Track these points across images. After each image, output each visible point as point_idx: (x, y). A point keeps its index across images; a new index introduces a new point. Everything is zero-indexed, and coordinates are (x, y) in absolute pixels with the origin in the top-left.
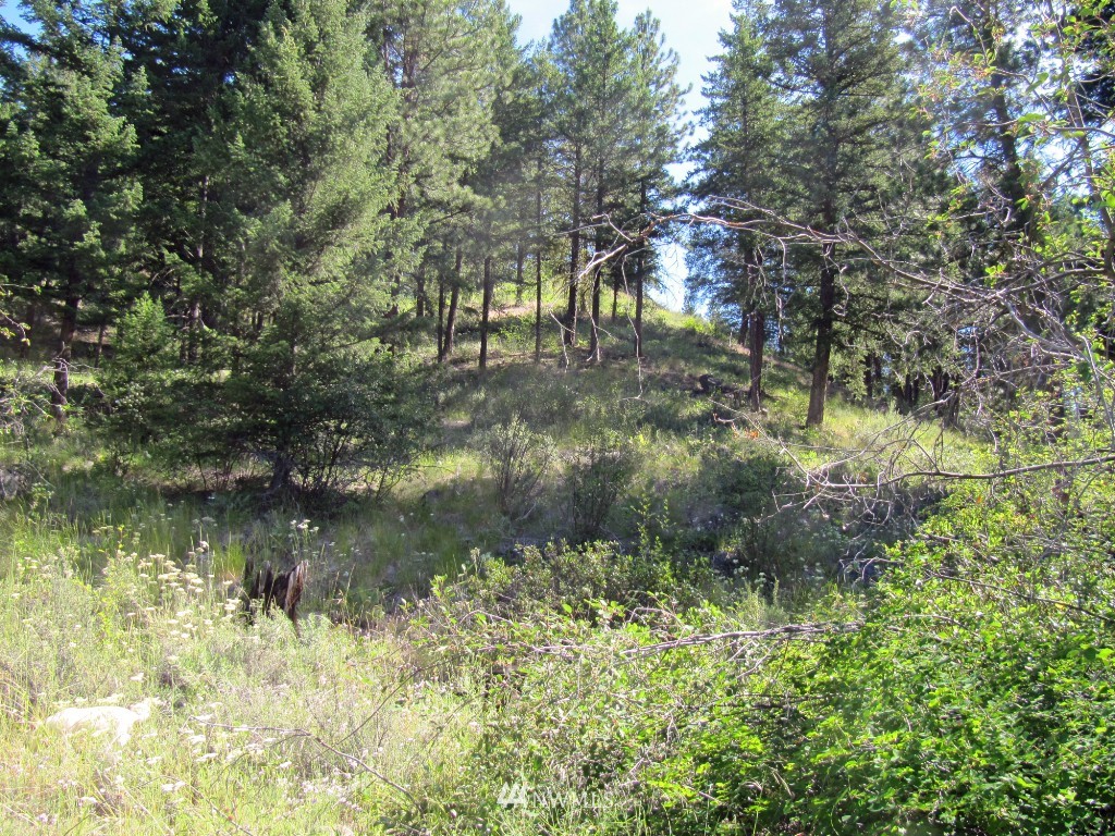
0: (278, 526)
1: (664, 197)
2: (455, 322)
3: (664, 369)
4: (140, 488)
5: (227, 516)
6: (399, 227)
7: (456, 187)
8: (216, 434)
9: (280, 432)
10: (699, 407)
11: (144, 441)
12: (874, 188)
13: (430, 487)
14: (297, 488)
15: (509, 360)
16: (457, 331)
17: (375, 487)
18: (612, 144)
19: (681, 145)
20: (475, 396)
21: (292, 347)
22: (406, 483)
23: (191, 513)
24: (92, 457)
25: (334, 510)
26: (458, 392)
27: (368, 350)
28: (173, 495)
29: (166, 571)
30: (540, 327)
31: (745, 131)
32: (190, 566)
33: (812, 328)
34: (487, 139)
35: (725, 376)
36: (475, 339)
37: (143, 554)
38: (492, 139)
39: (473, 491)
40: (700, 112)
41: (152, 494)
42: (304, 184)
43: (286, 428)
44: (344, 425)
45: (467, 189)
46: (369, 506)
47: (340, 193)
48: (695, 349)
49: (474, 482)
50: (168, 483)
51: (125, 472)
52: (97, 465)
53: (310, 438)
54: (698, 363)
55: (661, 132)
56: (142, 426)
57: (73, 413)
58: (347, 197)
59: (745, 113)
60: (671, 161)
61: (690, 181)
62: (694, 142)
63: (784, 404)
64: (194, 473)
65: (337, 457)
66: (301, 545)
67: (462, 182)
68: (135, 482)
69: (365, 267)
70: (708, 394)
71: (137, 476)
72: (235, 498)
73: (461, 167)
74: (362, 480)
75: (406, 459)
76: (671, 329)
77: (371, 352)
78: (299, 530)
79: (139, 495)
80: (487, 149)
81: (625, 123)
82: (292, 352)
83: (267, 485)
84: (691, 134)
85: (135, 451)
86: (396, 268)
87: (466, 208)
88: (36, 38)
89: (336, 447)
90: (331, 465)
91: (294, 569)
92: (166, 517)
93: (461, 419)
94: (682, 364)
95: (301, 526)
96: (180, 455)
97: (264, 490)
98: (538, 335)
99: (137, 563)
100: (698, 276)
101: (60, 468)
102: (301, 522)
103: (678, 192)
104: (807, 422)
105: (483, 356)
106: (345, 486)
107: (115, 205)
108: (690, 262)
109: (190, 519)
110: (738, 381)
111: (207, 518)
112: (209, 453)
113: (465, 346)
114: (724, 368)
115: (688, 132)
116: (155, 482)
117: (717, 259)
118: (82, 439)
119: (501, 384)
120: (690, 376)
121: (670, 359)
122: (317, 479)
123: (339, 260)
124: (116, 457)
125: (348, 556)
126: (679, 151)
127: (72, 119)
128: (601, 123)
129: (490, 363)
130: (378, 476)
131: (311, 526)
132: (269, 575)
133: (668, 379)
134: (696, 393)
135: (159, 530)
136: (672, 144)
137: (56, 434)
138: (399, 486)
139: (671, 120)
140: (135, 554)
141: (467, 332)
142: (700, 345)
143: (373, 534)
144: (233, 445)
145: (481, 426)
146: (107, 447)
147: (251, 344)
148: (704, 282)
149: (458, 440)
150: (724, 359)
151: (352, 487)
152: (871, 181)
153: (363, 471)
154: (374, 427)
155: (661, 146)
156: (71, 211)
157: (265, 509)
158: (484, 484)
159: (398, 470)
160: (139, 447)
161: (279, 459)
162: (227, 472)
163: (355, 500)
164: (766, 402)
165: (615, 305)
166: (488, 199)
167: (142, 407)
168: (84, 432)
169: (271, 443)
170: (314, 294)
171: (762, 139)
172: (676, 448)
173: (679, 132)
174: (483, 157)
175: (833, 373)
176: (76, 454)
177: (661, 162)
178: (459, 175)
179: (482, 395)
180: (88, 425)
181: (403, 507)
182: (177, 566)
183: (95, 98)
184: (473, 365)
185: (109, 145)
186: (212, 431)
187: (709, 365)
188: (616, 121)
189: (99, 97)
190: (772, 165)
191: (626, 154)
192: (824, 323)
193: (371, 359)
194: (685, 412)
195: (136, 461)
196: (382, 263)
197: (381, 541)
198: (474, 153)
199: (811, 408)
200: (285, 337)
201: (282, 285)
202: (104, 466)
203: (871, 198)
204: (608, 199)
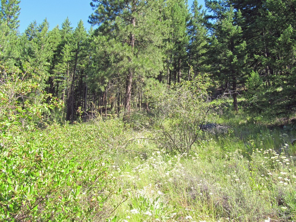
4: (261, 127)
5: (292, 133)
8: (282, 107)
11: (260, 112)
23: (278, 133)
24: (246, 119)
28: (271, 128)
29: (274, 156)
32: (282, 153)
37: (265, 149)
41: (265, 128)
50: (269, 124)
51: (256, 122)
52: (248, 121)
56: (258, 108)
57: (240, 108)
64: (277, 120)
68: (259, 125)
71: (260, 123)
72: (292, 126)
79: (261, 129)
85: (258, 116)
88: (213, 15)
92: (270, 135)
96: (271, 115)
99: (262, 152)
101: (238, 123)
107: (239, 49)
109: (279, 135)
111: (284, 134)
112: (281, 113)
116: (265, 124)
118: (243, 115)
124: (252, 118)
127: (224, 31)
135: (269, 140)
137: (236, 115)
140: (261, 149)
144: (288, 109)
146: (249, 116)
147: (288, 76)
156: (229, 55)
160: (259, 114)
162: (288, 118)
167: (258, 103)
168: (243, 112)
176: (242, 119)
180: (244, 111)
182: (278, 153)
183: (229, 23)
185: (235, 34)
186: (280, 106)
189: (230, 22)
195: (259, 118)
202: (250, 121)
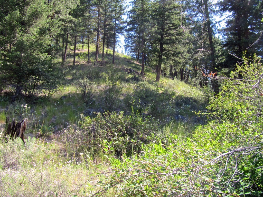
0: (17, 106)
1: (121, 23)
2: (66, 53)
3: (120, 67)
6: (53, 22)
7: (68, 15)
9: (18, 79)
10: (130, 76)
12: (173, 24)
13: (63, 95)
14: (23, 95)
15: (81, 63)
16: (67, 55)
17: (47, 95)
18: (108, 8)
19: (125, 11)
20: (73, 72)
21: (21, 54)
22: (56, 94)
25: (35, 101)
26: (68, 71)
27: (44, 56)
30: (89, 55)
31: (142, 8)
33: (158, 58)
34: (76, 3)
35: (135, 69)
36: (72, 58)
38: (77, 3)
39: (75, 96)
40: (130, 2)
42: (24, 7)
43: (20, 77)
44: (37, 77)
45: (71, 16)
46: (45, 100)
47: (35, 9)
48: (127, 62)
49: (74, 94)
53: (27, 81)
54: (128, 66)
55: (121, 7)
58: (37, 10)
59: (142, 3)
60: (123, 15)
61: (127, 20)
62: (129, 10)
63: (150, 76)
65: (35, 87)
66: (25, 112)
67: (70, 14)
69: (43, 32)
70: (132, 73)
72: (4, 98)
73: (69, 10)
74: (43, 93)
75: (56, 87)
76: (121, 57)
77: (45, 57)
78: (24, 108)
80: (76, 6)
81: (112, 3)
82: (21, 55)
83: (14, 94)
84: (128, 8)
86: (52, 34)
87: (71, 21)
89: (35, 83)
90: (33, 89)
91: (23, 121)
93: (69, 77)
94: (124, 66)
95: (25, 106)
97: (13, 95)
98: (88, 57)
100: (127, 45)
102: (25, 105)
103: (124, 23)
104: (156, 80)
105: (74, 62)
106: (38, 94)
108: (125, 41)
110: (138, 70)
113: (69, 59)
114: (134, 67)
115: (127, 7)
117: (132, 40)
119: (79, 69)
120: (127, 69)
121: (121, 65)
122: (30, 92)
123: (35, 29)
125: (40, 115)
126: (125, 12)
128: (106, 3)
129: (76, 64)
130: (48, 92)
131: (28, 106)
132: (14, 123)
133: (121, 69)
134: (128, 73)
136: (123, 10)
138: (53, 95)
139: (123, 4)
141: (69, 56)
142: (128, 61)
143: (47, 109)
144: (3, 82)
145: (75, 79)
148: (129, 46)
149: (69, 83)
150: (134, 65)
151: (40, 95)
152: (173, 22)
153: (44, 90)
154: (46, 78)
155: (121, 10)
157: (13, 101)
158: (78, 94)
159: (53, 90)
161: (18, 86)
162: (2, 90)
163: (41, 99)
164: (145, 75)
165: (107, 51)
166: (77, 19)
169: (15, 82)
170: (28, 39)
171: (146, 10)
172: (127, 86)
173: (125, 7)
174: (75, 8)
175: (162, 69)
177: (121, 14)
178: (69, 12)
179: (75, 72)
181: (55, 100)
184: (71, 64)
187: (131, 66)
188: (110, 3)
190: (149, 16)
191: (112, 11)
192: (160, 57)
193: (45, 58)
194: (127, 77)
196: (48, 32)
197: (50, 110)
198: (73, 7)
199: (157, 77)
200: (18, 51)
201: (18, 35)
203: (173, 26)
204: (107, 23)
